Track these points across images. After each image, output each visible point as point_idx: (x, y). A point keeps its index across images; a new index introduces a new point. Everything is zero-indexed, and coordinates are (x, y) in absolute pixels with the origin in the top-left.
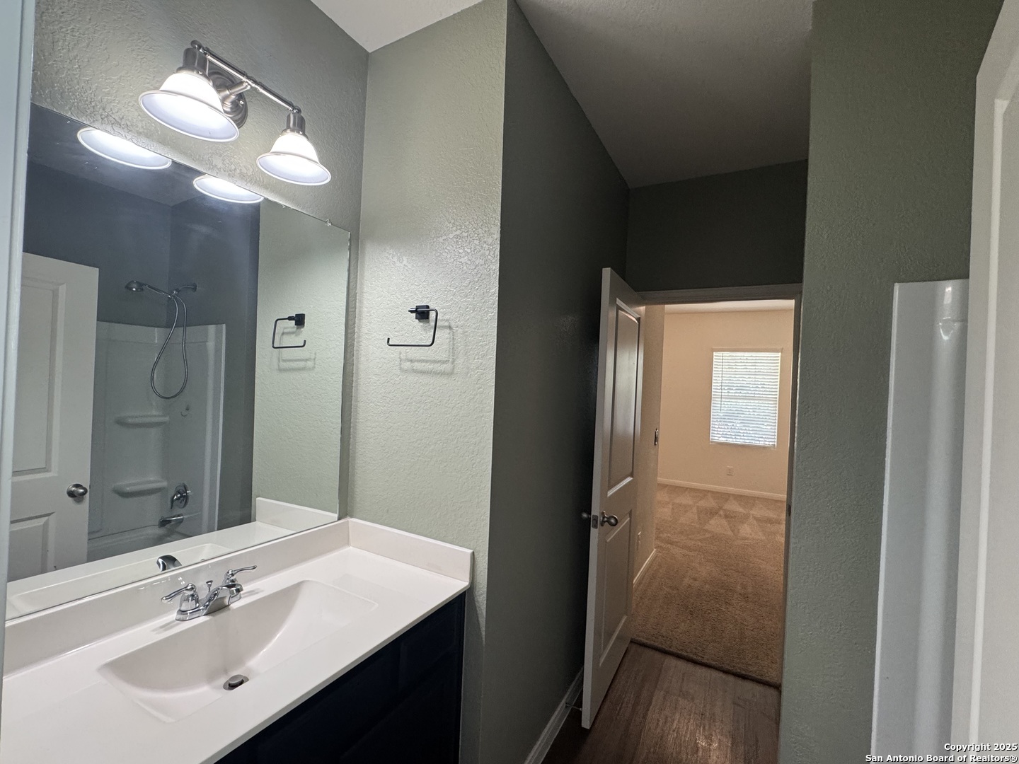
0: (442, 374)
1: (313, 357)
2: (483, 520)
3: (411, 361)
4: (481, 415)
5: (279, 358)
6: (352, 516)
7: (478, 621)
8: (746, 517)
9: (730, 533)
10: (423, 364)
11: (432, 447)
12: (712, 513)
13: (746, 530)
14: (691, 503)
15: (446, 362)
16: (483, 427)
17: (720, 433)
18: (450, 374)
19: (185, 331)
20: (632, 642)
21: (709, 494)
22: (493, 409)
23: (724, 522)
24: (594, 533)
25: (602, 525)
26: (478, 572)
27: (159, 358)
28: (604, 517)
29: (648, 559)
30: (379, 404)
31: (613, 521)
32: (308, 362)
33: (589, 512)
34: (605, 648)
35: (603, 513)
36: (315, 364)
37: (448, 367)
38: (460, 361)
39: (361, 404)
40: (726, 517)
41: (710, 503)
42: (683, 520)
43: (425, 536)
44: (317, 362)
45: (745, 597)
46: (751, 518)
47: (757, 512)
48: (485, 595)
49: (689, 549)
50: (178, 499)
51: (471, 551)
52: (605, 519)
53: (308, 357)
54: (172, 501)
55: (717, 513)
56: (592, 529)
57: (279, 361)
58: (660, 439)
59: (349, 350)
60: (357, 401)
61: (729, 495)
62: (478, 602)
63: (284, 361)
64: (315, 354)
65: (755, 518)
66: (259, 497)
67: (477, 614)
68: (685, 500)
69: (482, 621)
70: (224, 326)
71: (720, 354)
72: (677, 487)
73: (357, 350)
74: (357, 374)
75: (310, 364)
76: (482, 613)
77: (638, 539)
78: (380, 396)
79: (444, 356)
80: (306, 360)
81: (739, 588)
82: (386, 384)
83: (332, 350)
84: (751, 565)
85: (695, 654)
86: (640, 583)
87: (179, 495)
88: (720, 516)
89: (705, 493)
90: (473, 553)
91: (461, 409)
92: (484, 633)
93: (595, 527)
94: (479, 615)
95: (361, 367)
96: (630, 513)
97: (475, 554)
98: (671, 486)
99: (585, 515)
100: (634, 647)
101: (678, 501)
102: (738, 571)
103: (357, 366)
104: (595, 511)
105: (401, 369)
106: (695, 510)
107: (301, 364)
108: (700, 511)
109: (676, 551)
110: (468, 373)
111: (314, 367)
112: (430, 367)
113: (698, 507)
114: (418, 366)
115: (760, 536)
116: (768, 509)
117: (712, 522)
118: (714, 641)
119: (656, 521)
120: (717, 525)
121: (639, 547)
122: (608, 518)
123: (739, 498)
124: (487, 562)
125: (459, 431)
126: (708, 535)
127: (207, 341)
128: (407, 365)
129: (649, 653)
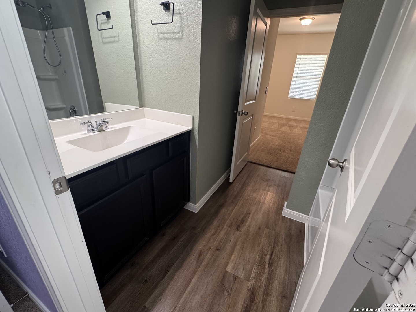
0: (177, 39)
1: (117, 35)
2: (197, 104)
3: (163, 33)
4: (195, 58)
5: (102, 37)
6: (145, 107)
7: (195, 141)
8: (297, 126)
9: (289, 131)
10: (169, 34)
11: (175, 74)
12: (284, 125)
13: (296, 131)
14: (276, 122)
15: (179, 32)
16: (196, 64)
17: (293, 94)
18: (180, 39)
19: (53, 31)
20: (248, 162)
21: (284, 119)
22: (200, 55)
23: (288, 128)
24: (239, 118)
25: (242, 115)
26: (195, 124)
27: (45, 46)
28: (243, 112)
29: (257, 139)
30: (150, 56)
31: (246, 113)
32: (116, 38)
33: (237, 110)
34: (239, 160)
35: (242, 110)
36: (119, 38)
37: (180, 35)
38: (185, 31)
39: (143, 57)
40: (289, 126)
41: (284, 122)
42: (272, 127)
43: (174, 112)
44: (120, 37)
45: (291, 150)
46: (298, 127)
47: (301, 125)
48: (198, 132)
49: (273, 136)
50: (72, 112)
51: (192, 116)
52: (243, 113)
53: (115, 35)
54: (70, 112)
55: (285, 125)
56: (238, 116)
57: (102, 38)
58: (268, 91)
59: (134, 29)
60: (141, 56)
61: (292, 119)
62: (195, 134)
63: (104, 38)
64: (118, 33)
65: (300, 127)
66: (106, 103)
67: (195, 139)
68: (274, 121)
69: (197, 141)
70: (71, 28)
71: (300, 56)
72: (271, 116)
73: (138, 30)
74: (139, 42)
75: (117, 39)
76: (197, 138)
77: (254, 130)
78: (150, 53)
79: (178, 29)
80: (115, 37)
81: (289, 147)
82: (153, 46)
83: (126, 31)
84: (295, 141)
85: (270, 165)
86: (253, 145)
87: (72, 110)
88: (287, 126)
89: (282, 118)
90: (193, 117)
91: (186, 56)
92: (197, 145)
93: (239, 115)
94: (196, 139)
95: (141, 38)
96: (253, 115)
97: (194, 117)
98: (269, 116)
99: (235, 112)
100: (249, 163)
101: (271, 121)
102: (290, 143)
103: (139, 38)
104: (240, 109)
105: (159, 38)
106: (277, 124)
107: (112, 39)
108: (279, 124)
109: (267, 136)
110: (189, 37)
111: (119, 40)
112: (172, 36)
113: (279, 123)
114: (166, 36)
115: (301, 132)
116: (306, 124)
117: (283, 128)
118: (277, 162)
119: (262, 127)
120: (285, 129)
121: (255, 133)
122: (245, 112)
123: (295, 120)
124: (198, 120)
125: (186, 66)
126: (281, 132)
127: (65, 37)
128: (161, 36)
129: (254, 165)
